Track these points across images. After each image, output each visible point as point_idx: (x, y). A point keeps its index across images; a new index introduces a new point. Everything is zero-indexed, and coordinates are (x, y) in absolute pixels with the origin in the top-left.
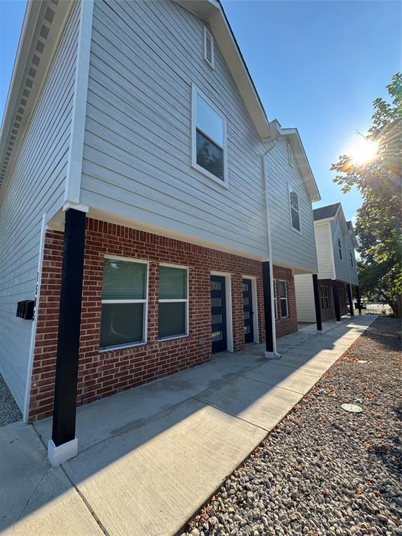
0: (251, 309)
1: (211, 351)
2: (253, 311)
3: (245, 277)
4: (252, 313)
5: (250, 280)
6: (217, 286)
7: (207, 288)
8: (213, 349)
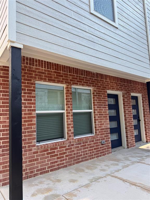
0: (139, 117)
1: (110, 146)
2: (141, 119)
3: (133, 94)
4: (139, 121)
5: (137, 97)
6: (112, 101)
7: (105, 103)
8: (112, 145)
